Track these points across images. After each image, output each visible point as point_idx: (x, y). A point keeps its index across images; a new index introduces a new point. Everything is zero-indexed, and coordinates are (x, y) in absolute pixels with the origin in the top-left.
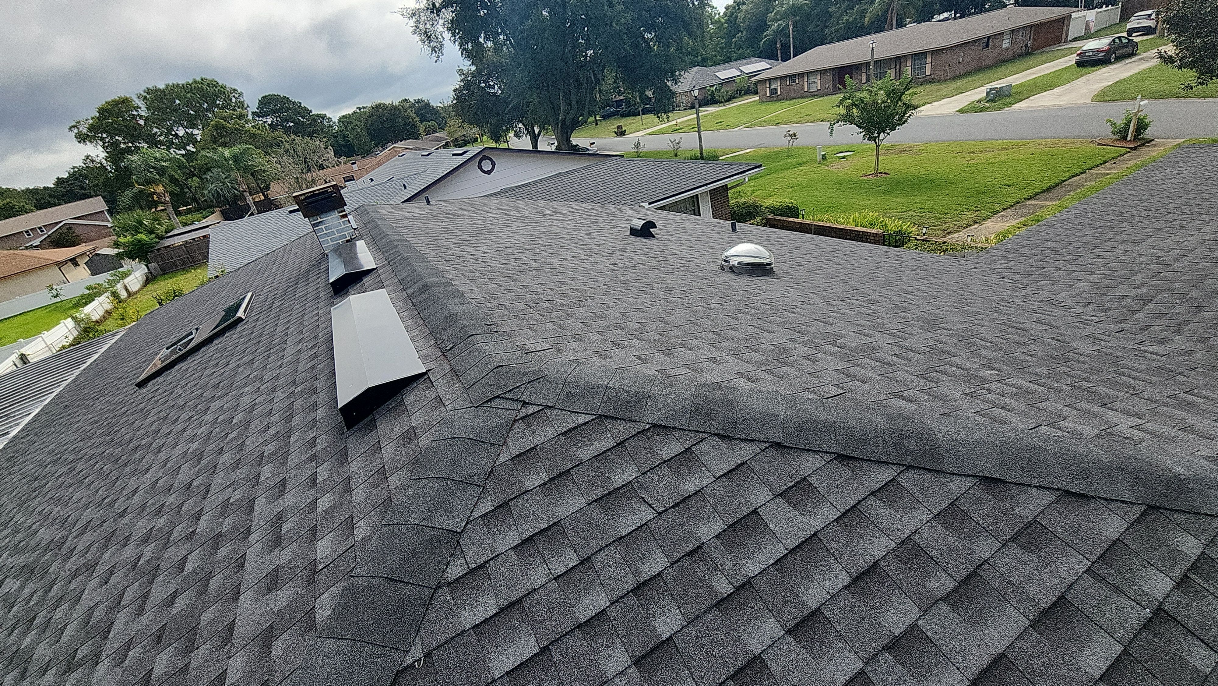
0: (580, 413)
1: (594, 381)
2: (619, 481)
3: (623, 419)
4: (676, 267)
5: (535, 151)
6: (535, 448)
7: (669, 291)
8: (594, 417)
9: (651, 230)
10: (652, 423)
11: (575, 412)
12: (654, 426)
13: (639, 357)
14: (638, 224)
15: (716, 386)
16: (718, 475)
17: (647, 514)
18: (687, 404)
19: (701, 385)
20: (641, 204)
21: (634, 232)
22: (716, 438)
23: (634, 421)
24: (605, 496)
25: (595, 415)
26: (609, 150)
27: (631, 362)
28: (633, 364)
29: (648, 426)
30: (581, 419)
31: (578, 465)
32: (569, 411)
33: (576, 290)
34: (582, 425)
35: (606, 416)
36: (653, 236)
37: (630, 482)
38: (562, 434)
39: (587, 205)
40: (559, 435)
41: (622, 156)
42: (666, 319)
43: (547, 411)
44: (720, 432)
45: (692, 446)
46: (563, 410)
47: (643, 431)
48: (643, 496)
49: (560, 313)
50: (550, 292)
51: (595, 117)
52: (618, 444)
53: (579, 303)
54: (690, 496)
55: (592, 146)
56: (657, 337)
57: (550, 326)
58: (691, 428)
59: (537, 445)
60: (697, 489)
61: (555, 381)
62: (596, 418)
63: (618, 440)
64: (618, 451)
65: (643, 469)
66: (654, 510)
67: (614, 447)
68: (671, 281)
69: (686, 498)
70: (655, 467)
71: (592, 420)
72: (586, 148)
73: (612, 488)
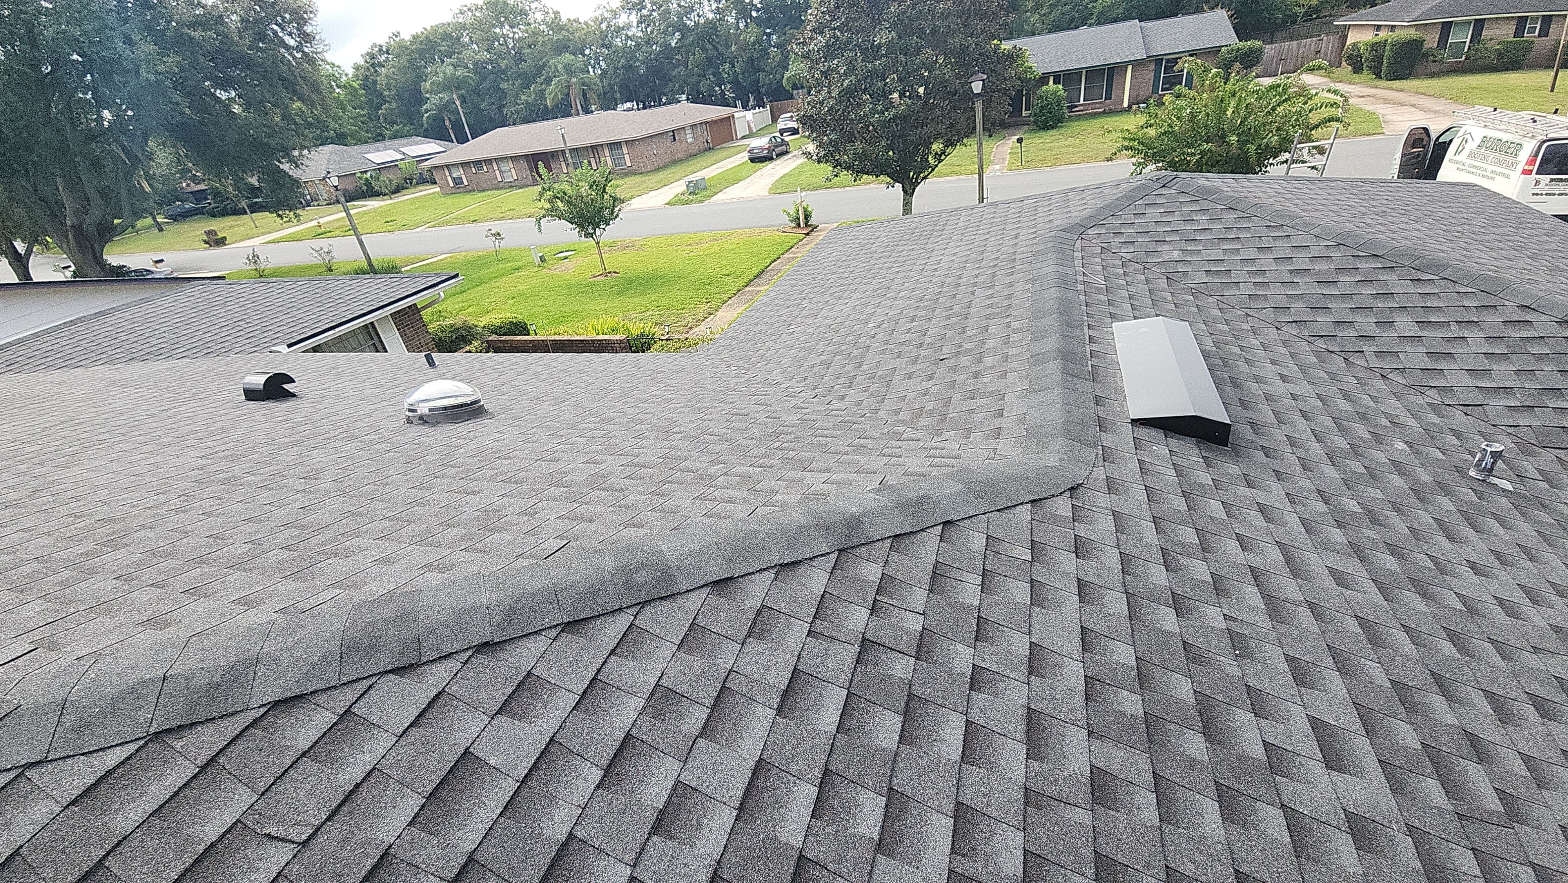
0: (109, 748)
1: (133, 677)
2: (211, 832)
3: (207, 720)
4: (332, 434)
5: (26, 282)
6: (16, 852)
7: (313, 476)
8: (142, 742)
9: (285, 386)
10: (269, 703)
11: (98, 751)
12: (276, 704)
13: (239, 602)
14: (259, 381)
15: (388, 598)
16: (401, 730)
17: (281, 855)
18: (334, 646)
19: (357, 608)
20: (273, 348)
21: (251, 395)
22: (391, 677)
23: (233, 714)
24: (187, 870)
25: (145, 737)
26: (198, 270)
27: (223, 615)
28: (228, 618)
29: (263, 710)
30: (112, 758)
31: (119, 843)
32: (82, 754)
33: (111, 520)
34: (118, 766)
35: (169, 731)
36: (293, 395)
37: (238, 821)
38: (73, 803)
39: (157, 366)
40: (66, 808)
41: (222, 278)
42: (305, 522)
43: (31, 773)
44: (397, 664)
45: (350, 707)
46: (69, 757)
47: (255, 723)
48: (268, 831)
49: (66, 574)
50: (45, 540)
51: (154, 219)
52: (204, 768)
53: (111, 543)
54: (357, 786)
55: (158, 265)
56: (284, 555)
57: (37, 605)
58: (345, 679)
59: (21, 847)
60: (369, 768)
61: (39, 711)
62: (146, 743)
63: (201, 760)
64: (205, 779)
65: (261, 786)
66: (293, 842)
67: (195, 776)
68: (319, 457)
69: (351, 792)
70: (286, 771)
71: (137, 751)
72: (146, 270)
73: (201, 849)
